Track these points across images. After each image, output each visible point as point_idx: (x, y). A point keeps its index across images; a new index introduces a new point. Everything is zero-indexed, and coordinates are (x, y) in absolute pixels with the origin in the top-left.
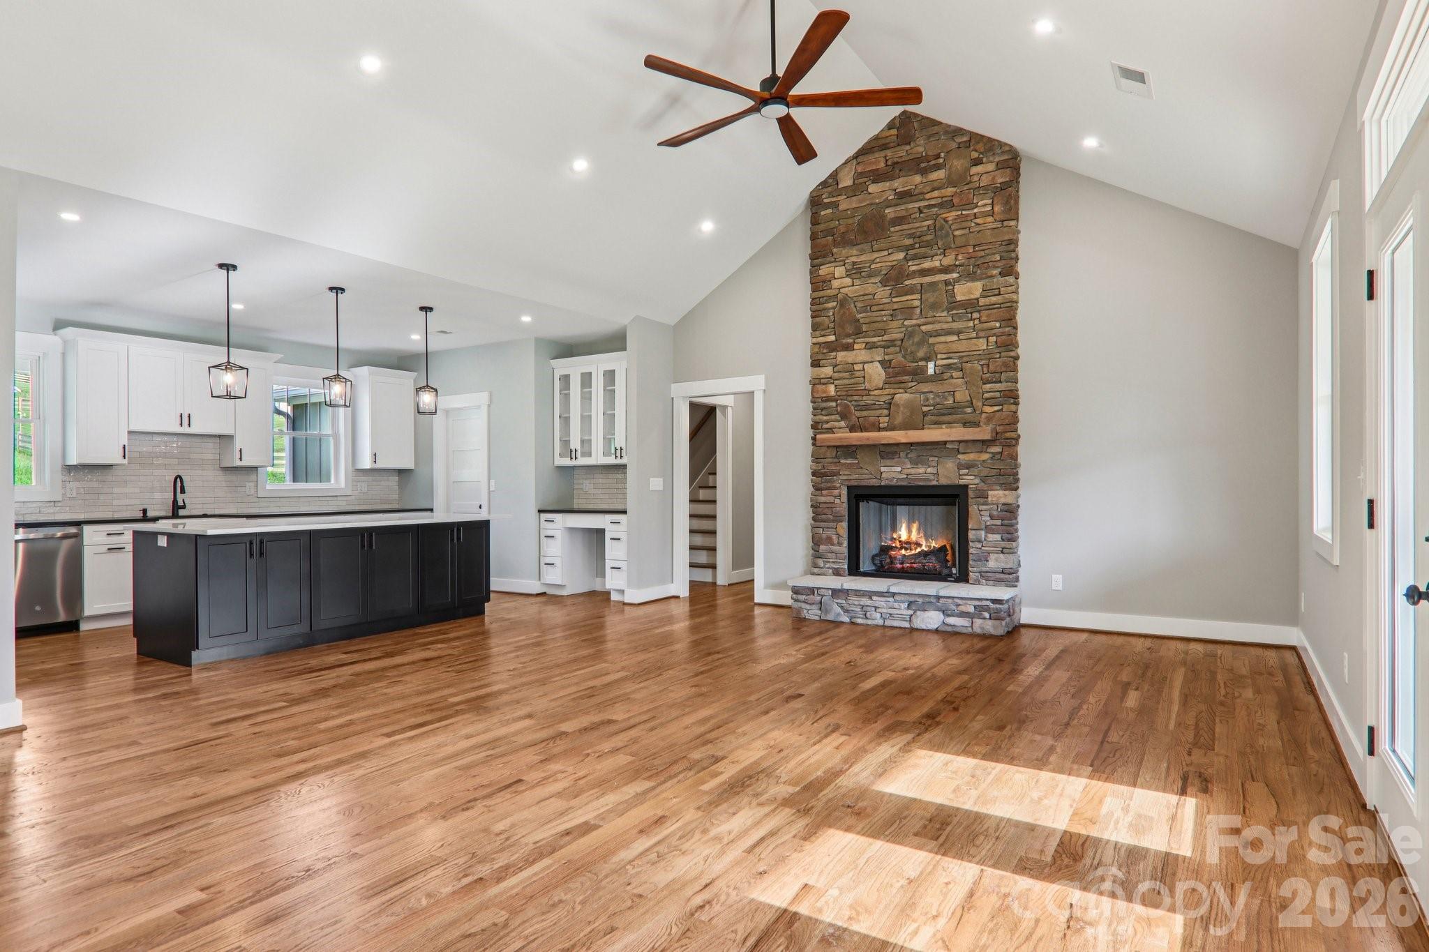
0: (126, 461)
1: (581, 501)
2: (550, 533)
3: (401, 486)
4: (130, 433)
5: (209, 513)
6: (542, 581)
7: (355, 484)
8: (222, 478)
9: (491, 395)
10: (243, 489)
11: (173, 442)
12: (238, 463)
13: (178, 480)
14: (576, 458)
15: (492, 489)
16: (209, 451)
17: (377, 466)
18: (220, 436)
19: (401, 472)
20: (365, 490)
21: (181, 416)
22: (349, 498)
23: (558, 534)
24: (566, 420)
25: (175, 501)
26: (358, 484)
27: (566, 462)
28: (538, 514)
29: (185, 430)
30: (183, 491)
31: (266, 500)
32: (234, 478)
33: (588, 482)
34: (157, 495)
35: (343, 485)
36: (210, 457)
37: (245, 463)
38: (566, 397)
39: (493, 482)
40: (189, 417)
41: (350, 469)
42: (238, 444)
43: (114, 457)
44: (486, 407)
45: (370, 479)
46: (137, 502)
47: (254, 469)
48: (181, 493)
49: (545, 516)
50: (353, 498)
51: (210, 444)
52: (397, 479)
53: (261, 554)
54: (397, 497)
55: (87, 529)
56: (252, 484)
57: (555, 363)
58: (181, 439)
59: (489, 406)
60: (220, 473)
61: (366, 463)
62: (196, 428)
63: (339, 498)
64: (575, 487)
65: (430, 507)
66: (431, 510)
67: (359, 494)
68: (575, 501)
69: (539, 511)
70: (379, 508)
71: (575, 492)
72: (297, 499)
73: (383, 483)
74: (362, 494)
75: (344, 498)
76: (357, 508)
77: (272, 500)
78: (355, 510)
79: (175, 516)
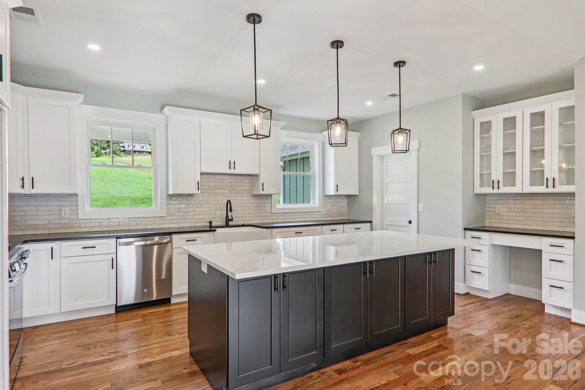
0: (199, 192)
1: (492, 221)
2: (476, 248)
3: (350, 204)
4: (201, 174)
5: (246, 223)
6: (467, 284)
7: (324, 204)
8: (252, 201)
10: (264, 208)
11: (226, 179)
12: (262, 192)
13: (229, 203)
14: (498, 188)
15: (421, 210)
16: (245, 185)
17: (338, 193)
18: (251, 175)
19: (349, 196)
20: (329, 208)
21: (230, 163)
22: (320, 213)
23: (485, 249)
25: (227, 216)
26: (327, 204)
27: (488, 190)
28: (464, 231)
29: (232, 171)
30: (231, 211)
31: (277, 215)
32: (259, 201)
33: (500, 206)
34: (218, 212)
35: (317, 205)
36: (246, 188)
37: (265, 192)
39: (421, 205)
40: (234, 163)
41: (322, 195)
42: (262, 180)
43: (193, 189)
44: (416, 151)
45: (332, 201)
46: (207, 217)
47: (270, 195)
48: (230, 211)
49: (469, 233)
50: (323, 213)
51: (246, 180)
52: (347, 201)
53: (284, 287)
54: (347, 212)
55: (175, 237)
56: (269, 205)
57: (475, 113)
58: (231, 177)
59: (418, 150)
60: (252, 198)
61: (331, 191)
62: (238, 170)
63: (316, 213)
64: (487, 209)
65: (370, 220)
66: (371, 222)
67: (326, 211)
68: (487, 220)
69: (465, 229)
70: (337, 219)
71: (486, 213)
72: (293, 214)
73: (339, 204)
74: (328, 210)
75: (318, 213)
76: (325, 219)
77: (279, 214)
78: (323, 221)
79: (227, 226)
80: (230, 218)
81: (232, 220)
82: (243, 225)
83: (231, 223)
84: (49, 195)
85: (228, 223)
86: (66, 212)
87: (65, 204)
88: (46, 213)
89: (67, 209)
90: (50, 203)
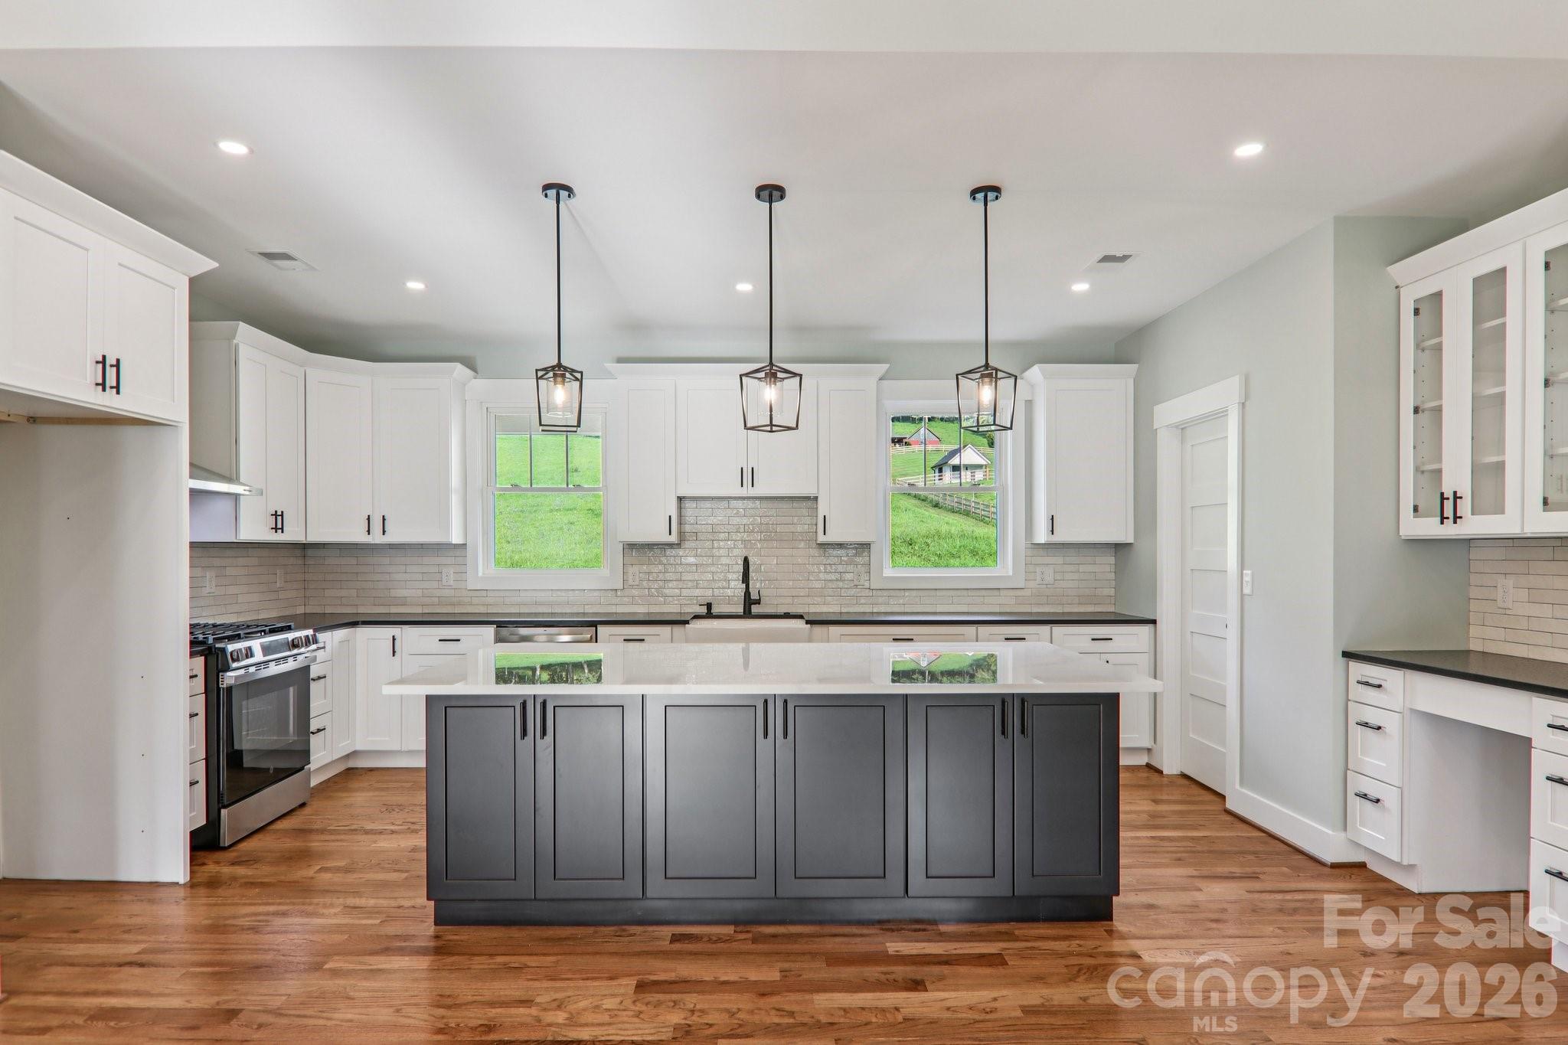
1: (1489, 632)
2: (1372, 717)
3: (1120, 570)
4: (680, 498)
6: (1350, 835)
7: (1031, 568)
8: (817, 557)
9: (1247, 380)
10: (848, 577)
14: (1456, 518)
15: (1247, 590)
16: (800, 521)
17: (1059, 538)
19: (1119, 549)
20: (1049, 578)
22: (1019, 593)
23: (1392, 723)
24: (1429, 413)
25: (747, 593)
26: (1038, 569)
27: (1430, 527)
28: (1340, 661)
29: (748, 491)
31: (885, 593)
32: (836, 559)
35: (1010, 572)
36: (803, 528)
37: (832, 537)
38: (1431, 349)
39: (1247, 575)
41: (1023, 544)
42: (823, 509)
43: (659, 534)
44: (1238, 408)
45: (1059, 560)
46: (699, 592)
47: (866, 546)
49: (1359, 670)
50: (1028, 593)
51: (803, 509)
52: (1112, 560)
54: (1112, 592)
55: (607, 631)
56: (864, 569)
57: (1399, 271)
58: (766, 504)
59: (1243, 408)
60: (817, 552)
61: (1042, 536)
62: (764, 489)
63: (1003, 593)
64: (1474, 593)
65: (1152, 617)
66: (1154, 622)
67: (1038, 586)
68: (1474, 631)
69: (1347, 655)
70: (1076, 610)
71: (1474, 606)
72: (933, 593)
73: (1082, 568)
74: (1045, 586)
75: (1012, 593)
76: (1035, 610)
77: (892, 593)
78: (1031, 614)
79: (747, 614)
80: (754, 596)
81: (758, 602)
82: (787, 616)
83: (755, 609)
84: (424, 547)
85: (750, 607)
86: (449, 576)
87: (449, 560)
88: (420, 577)
89: (452, 571)
90: (426, 560)
